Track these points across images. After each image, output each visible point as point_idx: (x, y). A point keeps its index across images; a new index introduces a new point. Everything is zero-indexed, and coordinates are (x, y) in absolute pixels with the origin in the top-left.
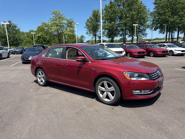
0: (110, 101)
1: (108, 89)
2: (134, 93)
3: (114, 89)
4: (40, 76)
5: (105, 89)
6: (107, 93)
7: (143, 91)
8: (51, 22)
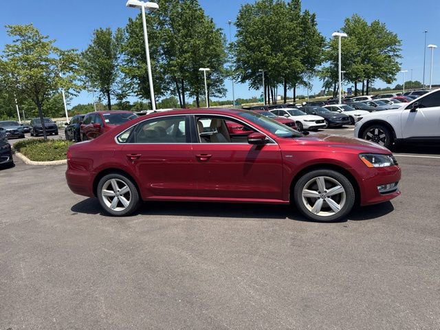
0: (333, 213)
1: (326, 192)
2: (380, 191)
3: (342, 190)
4: (112, 192)
5: (320, 193)
6: (324, 200)
7: (388, 186)
8: (8, 55)
